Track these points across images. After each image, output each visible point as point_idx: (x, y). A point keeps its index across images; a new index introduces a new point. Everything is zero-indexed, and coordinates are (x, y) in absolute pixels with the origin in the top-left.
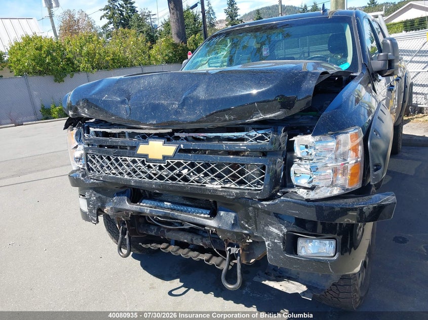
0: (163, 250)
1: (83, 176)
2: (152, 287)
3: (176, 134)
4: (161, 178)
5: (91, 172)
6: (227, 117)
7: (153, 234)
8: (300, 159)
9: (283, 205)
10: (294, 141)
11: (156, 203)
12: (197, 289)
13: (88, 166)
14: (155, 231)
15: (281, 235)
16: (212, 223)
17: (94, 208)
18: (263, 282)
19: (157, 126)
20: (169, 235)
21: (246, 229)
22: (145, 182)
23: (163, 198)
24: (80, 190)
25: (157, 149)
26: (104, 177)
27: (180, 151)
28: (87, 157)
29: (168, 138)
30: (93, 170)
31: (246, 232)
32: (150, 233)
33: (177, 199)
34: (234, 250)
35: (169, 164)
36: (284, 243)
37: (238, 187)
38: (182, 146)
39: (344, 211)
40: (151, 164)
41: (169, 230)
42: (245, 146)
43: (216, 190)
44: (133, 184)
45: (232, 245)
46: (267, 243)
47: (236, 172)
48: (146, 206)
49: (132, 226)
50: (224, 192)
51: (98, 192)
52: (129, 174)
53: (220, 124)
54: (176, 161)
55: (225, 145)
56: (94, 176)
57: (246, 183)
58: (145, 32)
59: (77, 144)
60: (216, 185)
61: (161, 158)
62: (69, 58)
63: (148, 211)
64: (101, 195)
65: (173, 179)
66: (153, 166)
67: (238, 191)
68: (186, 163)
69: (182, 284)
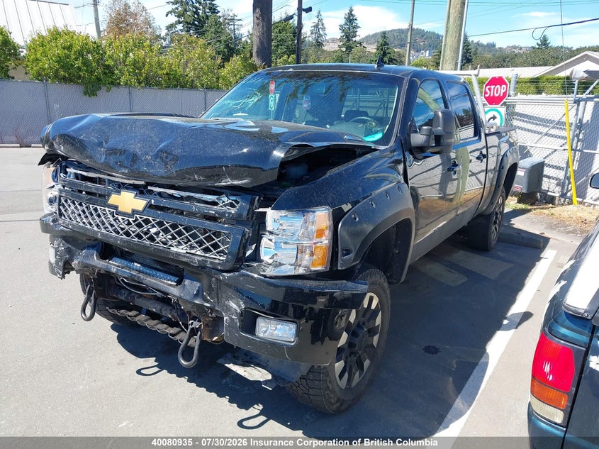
0: (129, 318)
1: (53, 221)
2: (121, 363)
3: (150, 188)
4: (127, 234)
5: (63, 218)
6: (196, 177)
7: (123, 298)
8: (271, 233)
9: (242, 278)
10: (266, 212)
11: (126, 263)
12: (170, 372)
13: (60, 210)
14: (126, 295)
15: (239, 311)
16: (175, 291)
17: (61, 259)
18: (227, 365)
19: (129, 177)
20: (139, 302)
21: (208, 301)
22: (111, 237)
23: (134, 258)
24: (50, 237)
25: (128, 201)
26: (73, 225)
27: (150, 206)
28: (60, 200)
29: (141, 191)
30: (64, 216)
31: (208, 305)
32: (121, 298)
33: (148, 262)
34: (196, 324)
35: (137, 220)
36: (241, 321)
37: (203, 254)
38: (153, 201)
39: (313, 296)
40: (120, 218)
41: (140, 296)
42: (214, 211)
43: (179, 255)
44: (99, 237)
45: (194, 318)
46: (225, 319)
47: (204, 238)
48: (114, 265)
49: (100, 286)
50: (187, 257)
51: (67, 242)
52: (98, 226)
53: (190, 184)
54: (145, 217)
55: (196, 207)
56: (63, 223)
57: (211, 251)
58: (223, 42)
59: (53, 184)
60: (182, 250)
61: (130, 212)
62: (109, 65)
63: (115, 270)
64: (70, 246)
65: (139, 236)
66: (121, 220)
67: (201, 259)
68: (154, 220)
69: (156, 364)
